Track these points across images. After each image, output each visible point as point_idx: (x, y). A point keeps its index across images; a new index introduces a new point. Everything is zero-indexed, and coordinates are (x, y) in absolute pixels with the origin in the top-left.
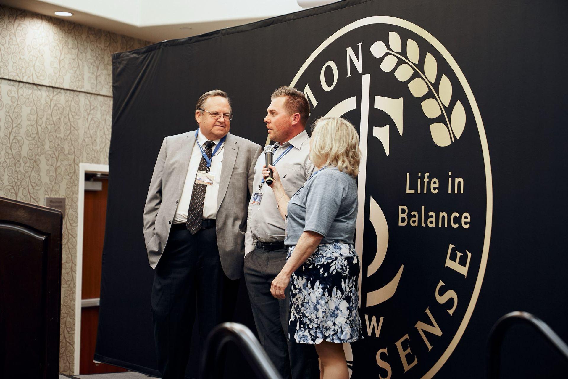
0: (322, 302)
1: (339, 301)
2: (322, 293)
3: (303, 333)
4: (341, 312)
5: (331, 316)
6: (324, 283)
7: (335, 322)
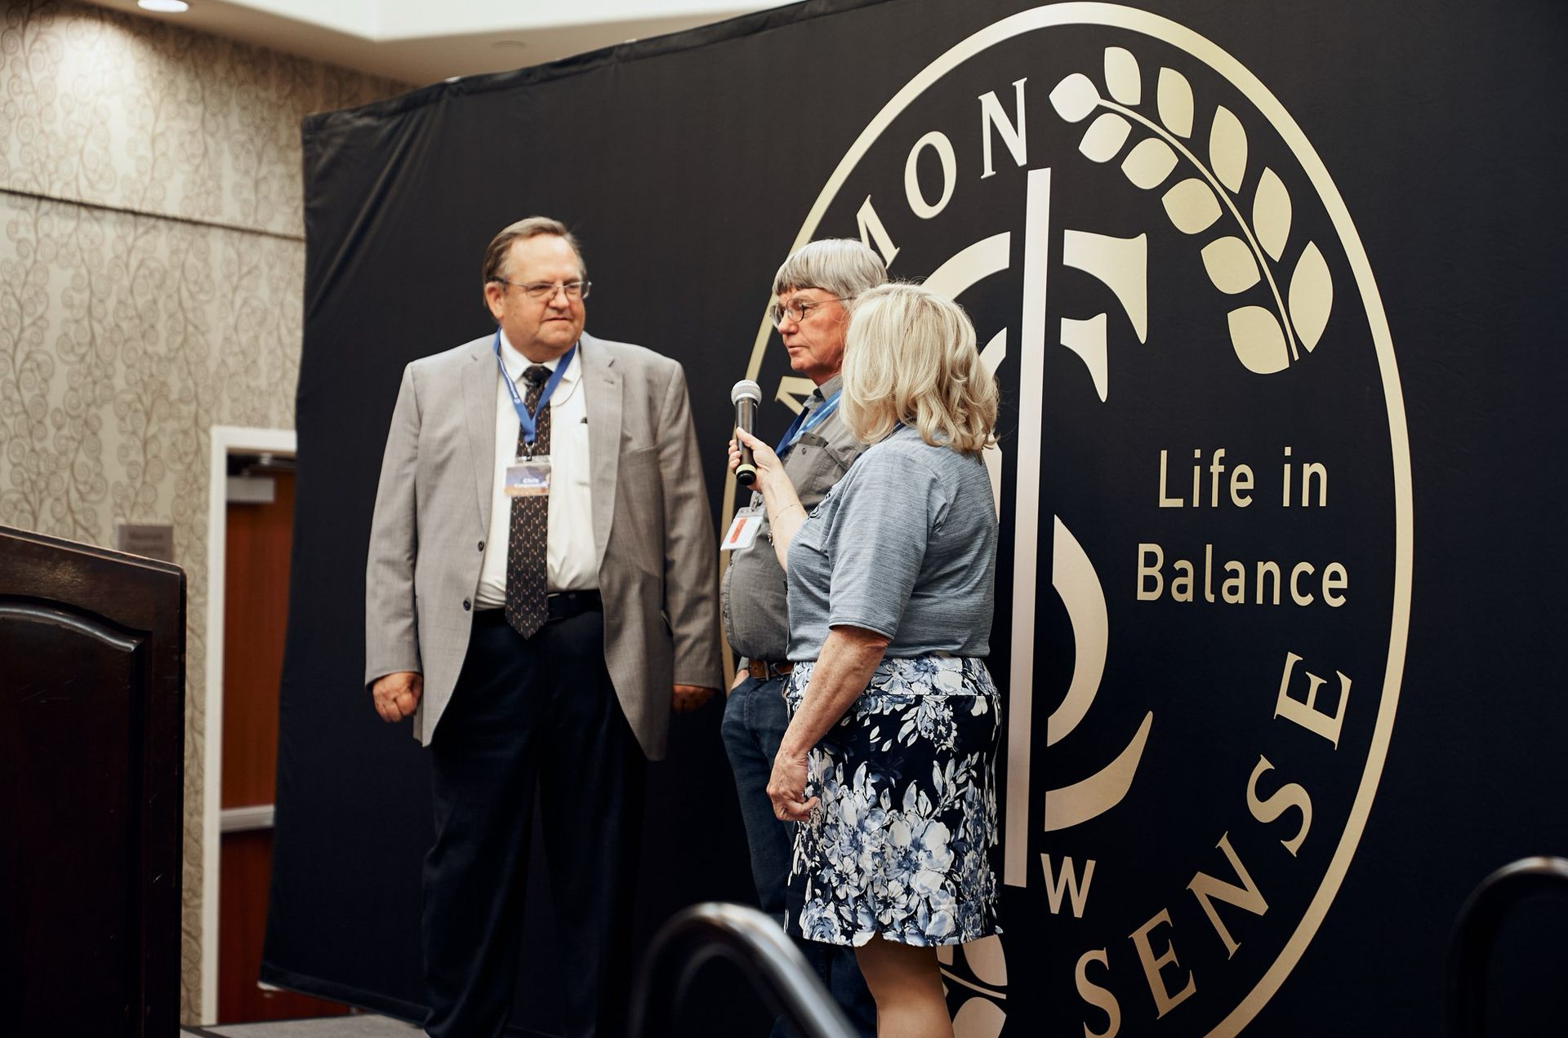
0: (874, 825)
1: (923, 824)
2: (874, 800)
3: (820, 912)
4: (930, 856)
5: (900, 866)
6: (882, 769)
7: (912, 886)
